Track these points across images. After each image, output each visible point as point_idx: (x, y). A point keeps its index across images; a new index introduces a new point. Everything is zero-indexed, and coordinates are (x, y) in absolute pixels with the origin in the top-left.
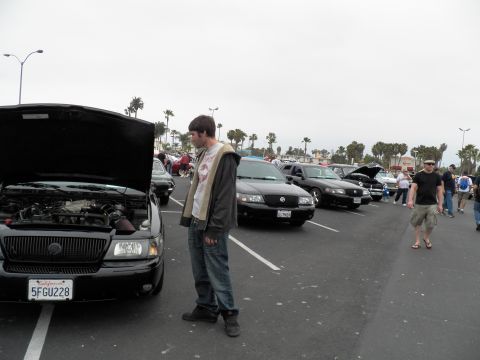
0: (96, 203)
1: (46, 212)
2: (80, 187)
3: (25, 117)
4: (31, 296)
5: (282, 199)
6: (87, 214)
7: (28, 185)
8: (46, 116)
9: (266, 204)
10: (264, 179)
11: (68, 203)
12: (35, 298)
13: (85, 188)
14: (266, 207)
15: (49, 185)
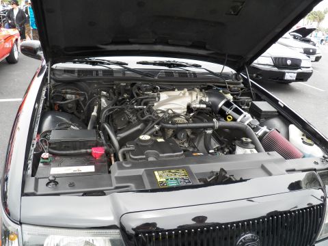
5: (289, 62)
9: (275, 66)
15: (112, 62)
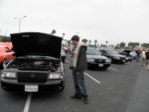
0: (44, 62)
1: (29, 65)
2: (39, 57)
3: (23, 36)
4: (26, 90)
5: (100, 61)
6: (41, 66)
7: (24, 57)
8: (29, 36)
9: (95, 62)
10: (94, 54)
11: (35, 62)
12: (27, 91)
13: (40, 57)
14: (95, 63)
15: (30, 57)
